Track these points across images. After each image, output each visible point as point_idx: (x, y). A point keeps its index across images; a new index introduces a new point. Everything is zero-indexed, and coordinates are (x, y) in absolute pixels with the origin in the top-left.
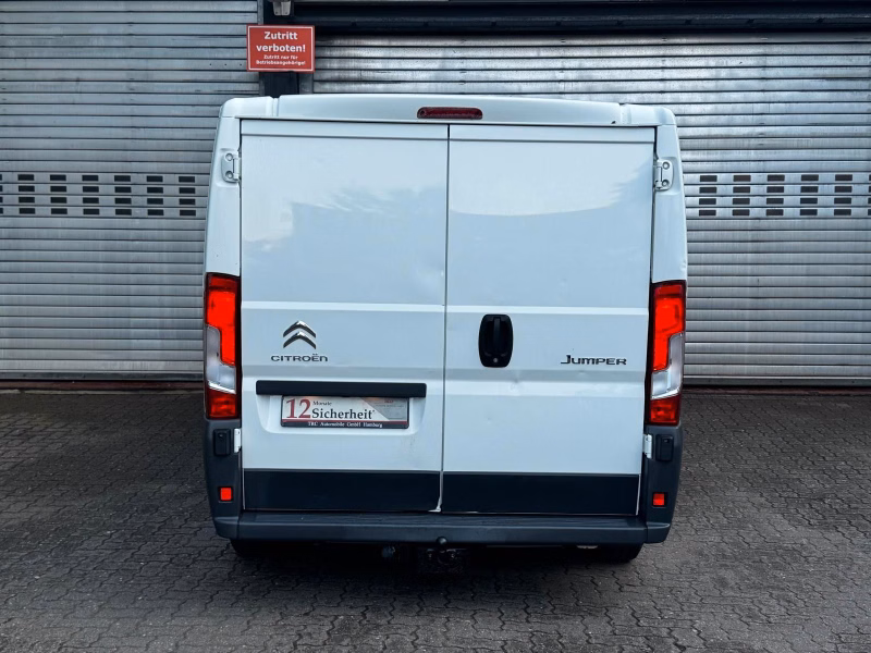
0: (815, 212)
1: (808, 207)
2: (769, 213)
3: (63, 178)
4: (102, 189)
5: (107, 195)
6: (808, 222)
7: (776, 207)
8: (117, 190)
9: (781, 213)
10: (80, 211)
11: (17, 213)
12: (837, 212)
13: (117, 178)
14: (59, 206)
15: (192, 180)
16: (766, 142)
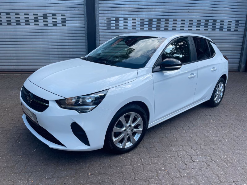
0: (222, 30)
1: (221, 29)
2: (212, 30)
3: (28, 14)
4: (39, 18)
5: (41, 19)
6: (221, 32)
7: (214, 28)
8: (44, 18)
9: (215, 30)
10: (33, 24)
11: (16, 25)
12: (228, 30)
13: (43, 15)
14: (27, 23)
15: (64, 16)
16: (213, 12)
